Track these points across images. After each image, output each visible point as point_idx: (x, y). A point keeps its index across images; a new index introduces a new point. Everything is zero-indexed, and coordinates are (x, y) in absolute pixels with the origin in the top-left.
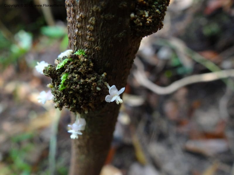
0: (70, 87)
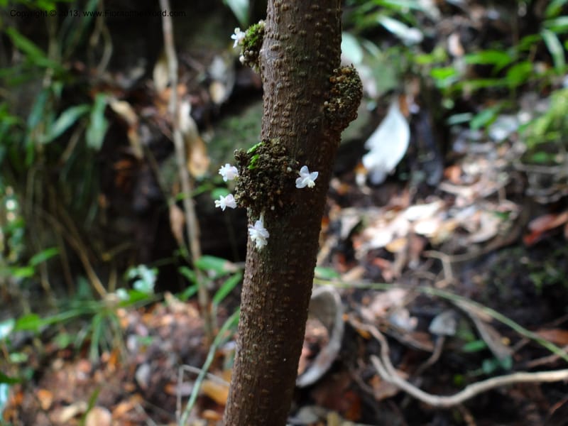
0: (260, 166)
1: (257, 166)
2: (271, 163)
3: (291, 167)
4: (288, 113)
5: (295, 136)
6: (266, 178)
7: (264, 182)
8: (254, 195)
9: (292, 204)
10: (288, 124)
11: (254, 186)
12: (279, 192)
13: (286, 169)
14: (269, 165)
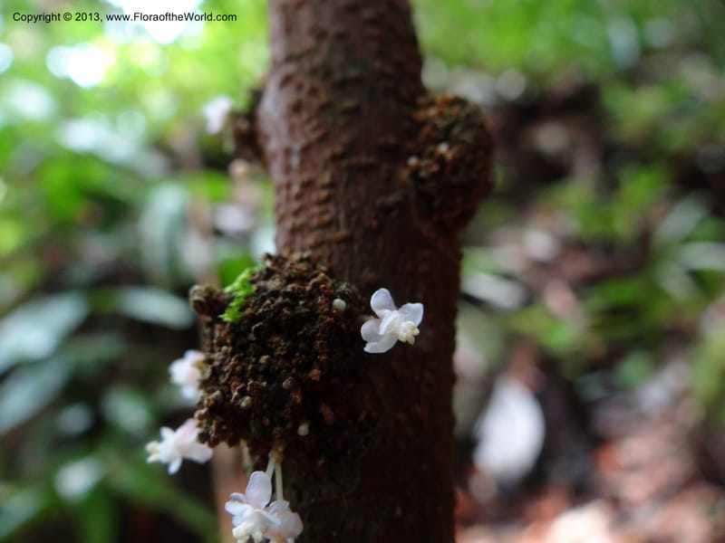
0: (257, 311)
1: (248, 311)
2: (286, 294)
3: (343, 296)
4: (324, 194)
5: (348, 240)
6: (277, 339)
7: (269, 351)
8: (243, 393)
9: (362, 417)
10: (327, 218)
11: (244, 370)
12: (315, 373)
13: (331, 306)
14: (280, 300)
